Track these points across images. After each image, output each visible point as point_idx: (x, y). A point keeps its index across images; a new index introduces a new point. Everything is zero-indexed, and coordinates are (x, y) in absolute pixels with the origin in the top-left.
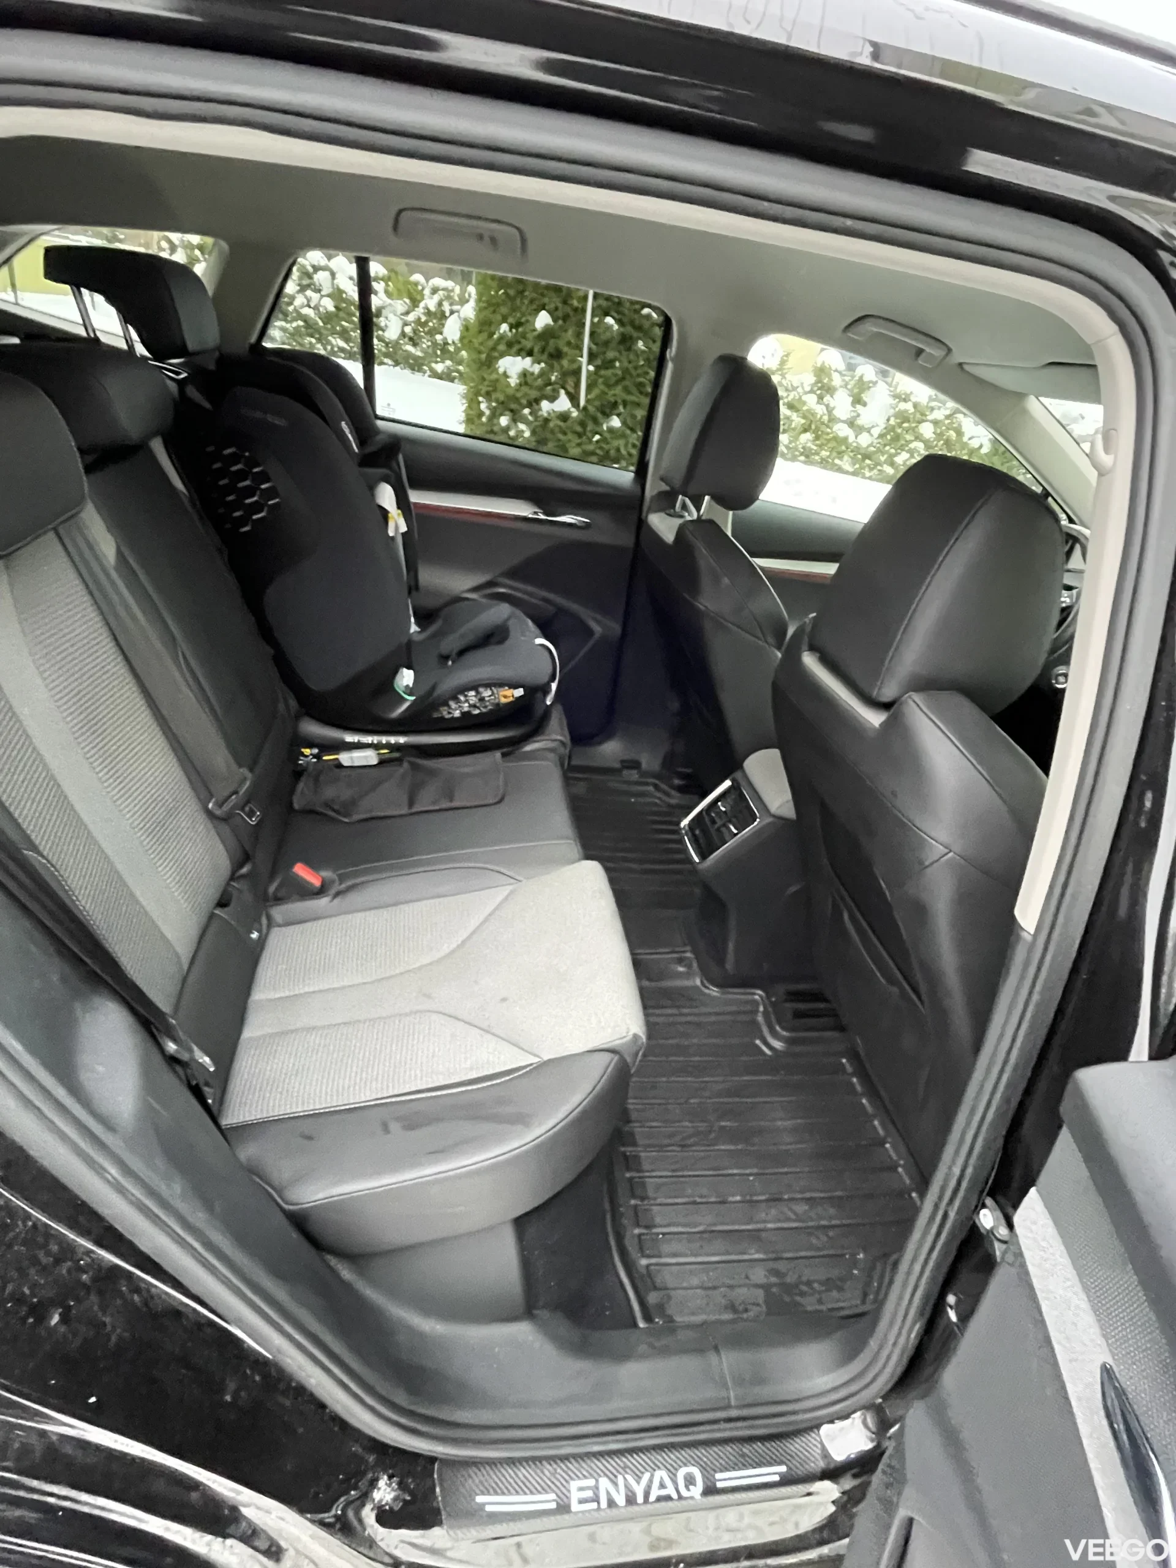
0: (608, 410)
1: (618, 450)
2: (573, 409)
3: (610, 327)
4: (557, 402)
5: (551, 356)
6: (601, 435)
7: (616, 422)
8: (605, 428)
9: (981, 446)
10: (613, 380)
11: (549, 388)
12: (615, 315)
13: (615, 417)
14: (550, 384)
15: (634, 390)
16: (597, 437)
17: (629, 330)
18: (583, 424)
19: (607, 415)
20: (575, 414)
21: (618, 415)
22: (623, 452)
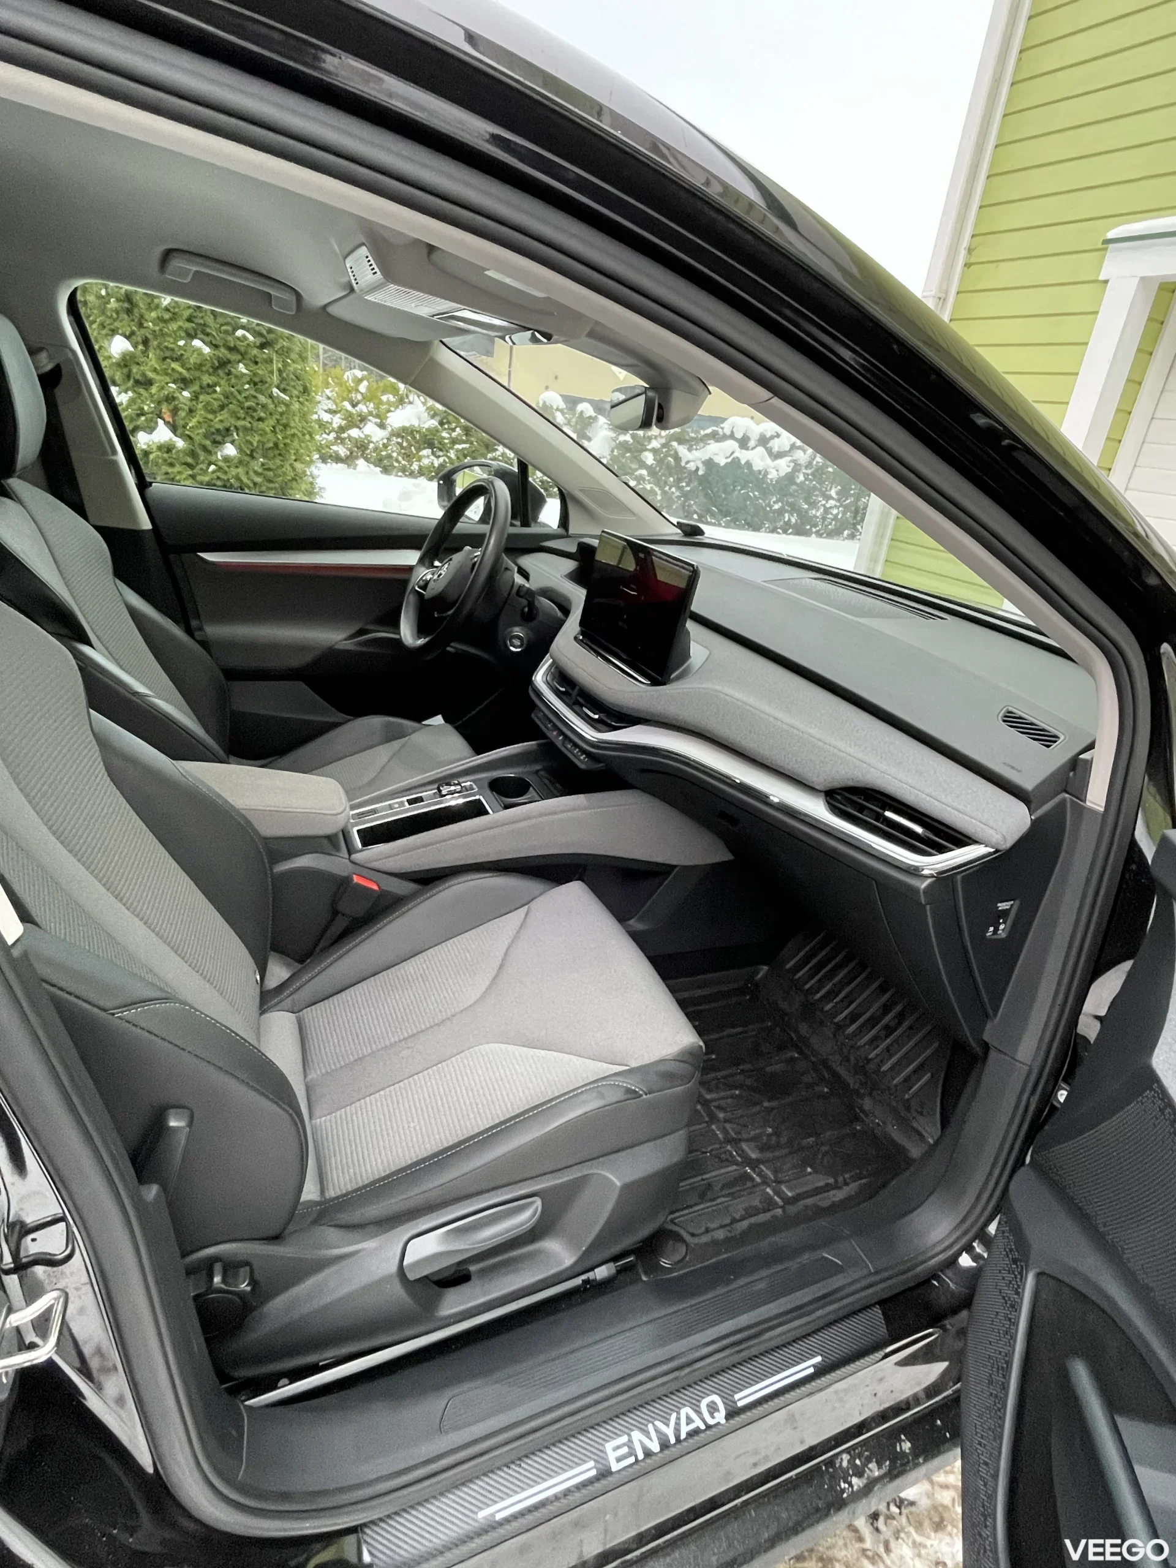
0: (219, 437)
1: (238, 478)
2: (175, 439)
3: (199, 351)
4: (155, 433)
5: (137, 382)
6: (216, 465)
7: (230, 450)
8: (220, 457)
9: (698, 469)
10: (216, 404)
11: (143, 418)
12: (202, 336)
13: (228, 445)
14: (142, 413)
15: (242, 414)
16: (213, 467)
17: (223, 352)
18: (193, 454)
19: (217, 443)
20: (180, 444)
21: (232, 442)
22: (245, 480)
